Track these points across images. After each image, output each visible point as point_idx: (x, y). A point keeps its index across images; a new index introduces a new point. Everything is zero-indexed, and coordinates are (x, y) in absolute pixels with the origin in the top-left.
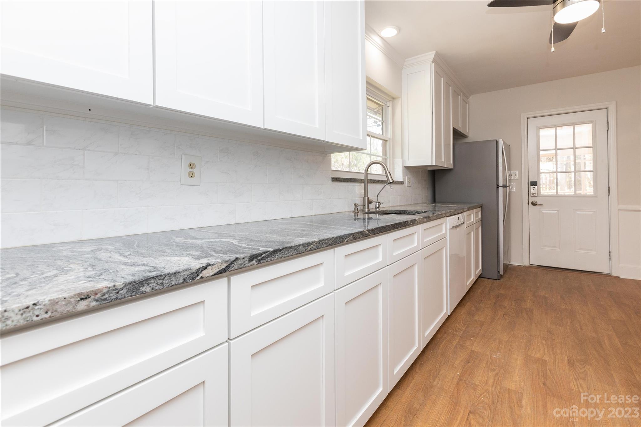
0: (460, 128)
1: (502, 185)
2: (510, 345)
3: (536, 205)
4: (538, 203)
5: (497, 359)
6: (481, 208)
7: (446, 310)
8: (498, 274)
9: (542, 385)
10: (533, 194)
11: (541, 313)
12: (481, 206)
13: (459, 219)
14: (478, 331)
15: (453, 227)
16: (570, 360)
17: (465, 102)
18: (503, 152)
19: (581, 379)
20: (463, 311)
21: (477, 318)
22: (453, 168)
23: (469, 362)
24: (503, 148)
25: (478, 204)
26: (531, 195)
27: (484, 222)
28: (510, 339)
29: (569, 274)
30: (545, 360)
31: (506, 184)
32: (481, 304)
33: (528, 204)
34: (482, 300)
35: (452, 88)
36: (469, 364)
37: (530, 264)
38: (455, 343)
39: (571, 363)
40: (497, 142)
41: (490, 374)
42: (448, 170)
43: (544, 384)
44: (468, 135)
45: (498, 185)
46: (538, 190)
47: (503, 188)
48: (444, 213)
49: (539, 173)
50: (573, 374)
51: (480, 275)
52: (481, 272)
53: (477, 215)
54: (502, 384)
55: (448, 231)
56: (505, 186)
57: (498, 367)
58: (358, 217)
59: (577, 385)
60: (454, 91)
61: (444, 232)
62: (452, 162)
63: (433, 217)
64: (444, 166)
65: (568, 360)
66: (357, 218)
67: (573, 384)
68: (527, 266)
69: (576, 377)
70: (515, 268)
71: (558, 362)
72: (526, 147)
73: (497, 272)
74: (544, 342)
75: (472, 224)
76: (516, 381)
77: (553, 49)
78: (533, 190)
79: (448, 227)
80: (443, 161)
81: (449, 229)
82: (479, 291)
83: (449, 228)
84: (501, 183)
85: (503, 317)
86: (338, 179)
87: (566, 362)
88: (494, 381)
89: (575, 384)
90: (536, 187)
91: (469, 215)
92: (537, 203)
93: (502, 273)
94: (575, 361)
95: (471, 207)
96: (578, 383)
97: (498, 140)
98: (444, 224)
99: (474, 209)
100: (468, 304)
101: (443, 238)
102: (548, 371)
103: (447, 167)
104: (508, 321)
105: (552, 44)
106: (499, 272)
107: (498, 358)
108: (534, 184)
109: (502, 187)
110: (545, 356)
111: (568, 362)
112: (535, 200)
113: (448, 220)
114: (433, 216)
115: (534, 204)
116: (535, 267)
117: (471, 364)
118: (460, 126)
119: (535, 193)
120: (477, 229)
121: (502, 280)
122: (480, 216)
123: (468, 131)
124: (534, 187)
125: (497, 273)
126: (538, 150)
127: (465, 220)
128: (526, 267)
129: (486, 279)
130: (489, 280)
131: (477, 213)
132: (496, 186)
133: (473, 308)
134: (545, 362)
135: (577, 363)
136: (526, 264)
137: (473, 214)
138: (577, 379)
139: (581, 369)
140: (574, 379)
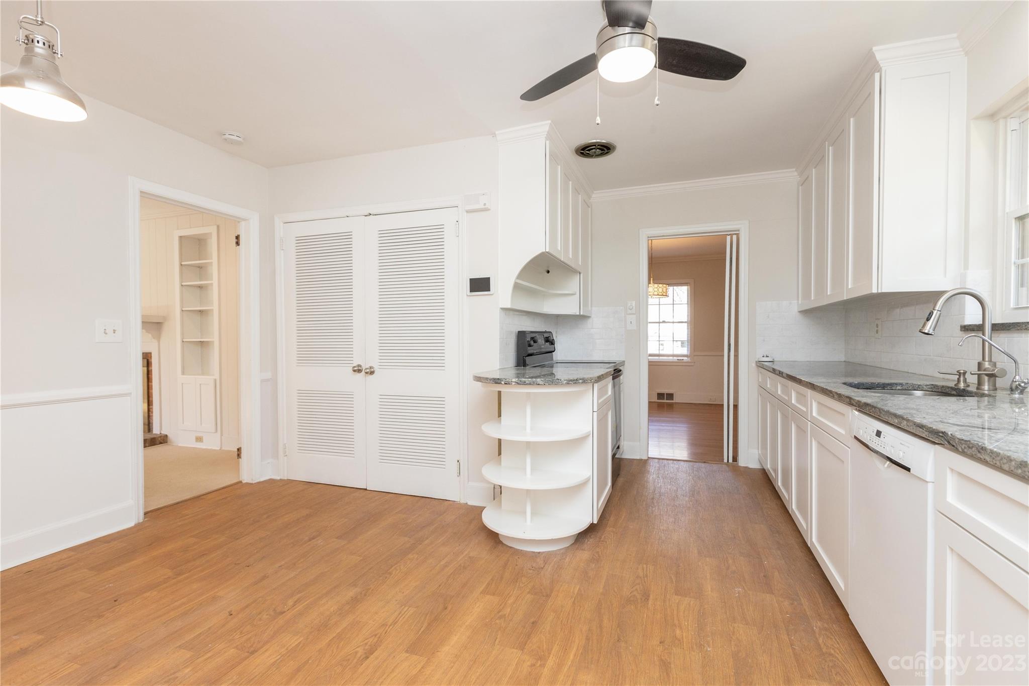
16: (646, 600)
19: (641, 578)
30: (678, 595)
50: (647, 582)
58: (958, 377)
59: (647, 570)
65: (648, 599)
66: (960, 376)
69: (646, 579)
71: (661, 595)
86: (967, 327)
87: (651, 597)
94: (639, 601)
96: (645, 573)
102: (674, 581)
111: (649, 596)
134: (677, 592)
135: (639, 597)
138: (645, 576)
139: (636, 590)
140: (649, 576)
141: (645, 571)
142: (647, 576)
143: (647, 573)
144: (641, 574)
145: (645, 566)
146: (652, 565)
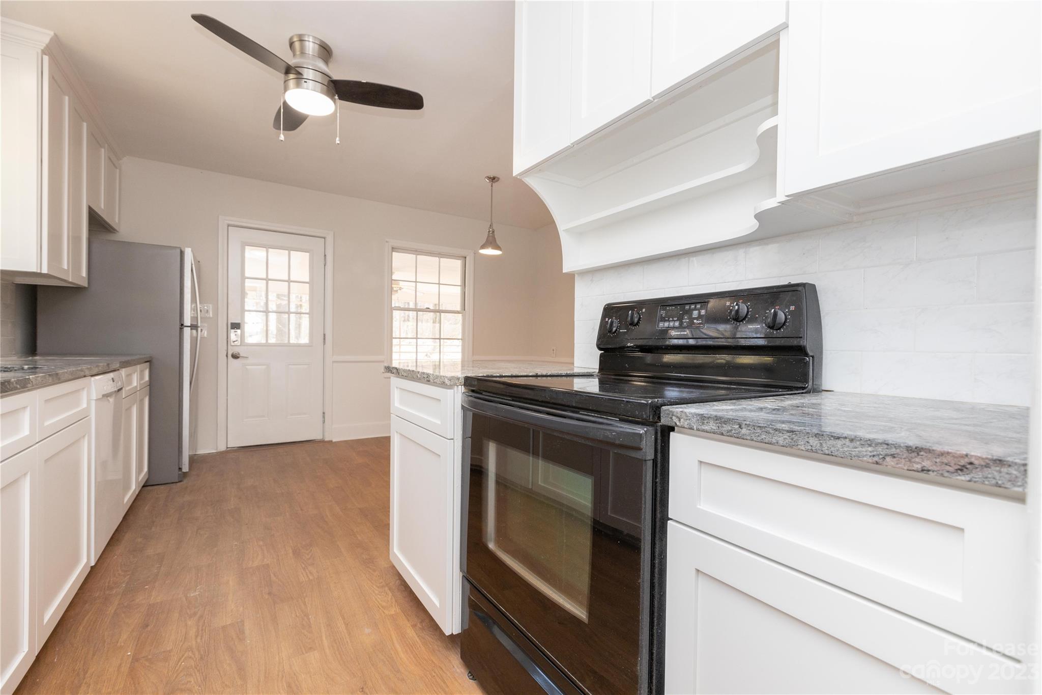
0: (101, 209)
1: (189, 325)
2: (214, 567)
3: (238, 357)
4: (241, 355)
5: (198, 597)
6: (148, 363)
7: (87, 557)
8: (180, 473)
9: (267, 597)
10: (234, 341)
11: (251, 508)
12: (148, 360)
13: (113, 381)
14: (156, 571)
15: (104, 396)
16: (295, 551)
17: (113, 163)
18: (192, 270)
19: (310, 565)
20: (120, 549)
21: (150, 551)
22: (86, 285)
23: (147, 626)
24: (193, 263)
25: (144, 356)
26: (232, 342)
27: (153, 388)
28: (214, 559)
29: (280, 450)
30: (266, 564)
31: (196, 323)
32: (153, 529)
33: (227, 356)
34: (153, 522)
35: (87, 126)
36: (149, 628)
37: (227, 448)
38: (111, 609)
39: (296, 553)
40: (182, 253)
41: (189, 623)
42: (76, 290)
43: (270, 594)
44: (118, 230)
45: (182, 325)
46: (242, 336)
47: (191, 329)
48: (88, 368)
49: (243, 310)
50: (301, 564)
51: (145, 483)
52: (147, 477)
53: (142, 377)
54: (211, 626)
55: (93, 404)
56: (194, 327)
57: (200, 607)
59: (307, 574)
60: (91, 135)
61: (85, 405)
62: (84, 273)
63: (66, 374)
64: (66, 279)
65: (293, 552)
67: (302, 576)
68: (223, 451)
69: (303, 566)
70: (205, 458)
71: (282, 559)
72: (226, 268)
73: (177, 468)
74: (261, 543)
75: (134, 392)
76: (232, 611)
77: (282, 137)
78: (234, 335)
79: (94, 396)
80: (66, 267)
81: (96, 400)
82: (146, 508)
83: (95, 398)
84: (187, 321)
85: (197, 533)
87: (291, 555)
88: (198, 629)
89: (305, 574)
90: (239, 331)
91: (129, 376)
92: (239, 354)
93: (186, 468)
94: (301, 549)
95: (134, 360)
96: (307, 571)
97: (183, 250)
98: (86, 390)
99: (137, 364)
100: (128, 537)
101: (83, 417)
102: (272, 575)
103: (74, 281)
104: (206, 536)
105: (280, 130)
106: (180, 469)
107: (199, 594)
108: (236, 326)
109: (189, 328)
110: (265, 560)
112: (236, 350)
113: (93, 383)
114: (66, 372)
115: (235, 356)
116: (236, 450)
117: (152, 626)
118: (103, 207)
119: (237, 341)
120: (142, 401)
121: (185, 481)
122: (147, 378)
123: (117, 221)
124: (236, 332)
125: (177, 471)
126: (243, 278)
127: (123, 385)
128: (222, 453)
129: (155, 487)
130: (162, 487)
131: (142, 372)
132: (178, 326)
133: (139, 540)
134: (267, 567)
135: (303, 550)
136: (222, 448)
137: (136, 374)
138: (306, 568)
139: (308, 554)
140: (302, 570)
141: (308, 573)
142: (304, 569)
143: (305, 571)
144: (310, 568)
145: (311, 578)
146: (303, 582)
